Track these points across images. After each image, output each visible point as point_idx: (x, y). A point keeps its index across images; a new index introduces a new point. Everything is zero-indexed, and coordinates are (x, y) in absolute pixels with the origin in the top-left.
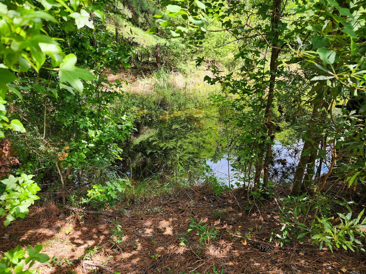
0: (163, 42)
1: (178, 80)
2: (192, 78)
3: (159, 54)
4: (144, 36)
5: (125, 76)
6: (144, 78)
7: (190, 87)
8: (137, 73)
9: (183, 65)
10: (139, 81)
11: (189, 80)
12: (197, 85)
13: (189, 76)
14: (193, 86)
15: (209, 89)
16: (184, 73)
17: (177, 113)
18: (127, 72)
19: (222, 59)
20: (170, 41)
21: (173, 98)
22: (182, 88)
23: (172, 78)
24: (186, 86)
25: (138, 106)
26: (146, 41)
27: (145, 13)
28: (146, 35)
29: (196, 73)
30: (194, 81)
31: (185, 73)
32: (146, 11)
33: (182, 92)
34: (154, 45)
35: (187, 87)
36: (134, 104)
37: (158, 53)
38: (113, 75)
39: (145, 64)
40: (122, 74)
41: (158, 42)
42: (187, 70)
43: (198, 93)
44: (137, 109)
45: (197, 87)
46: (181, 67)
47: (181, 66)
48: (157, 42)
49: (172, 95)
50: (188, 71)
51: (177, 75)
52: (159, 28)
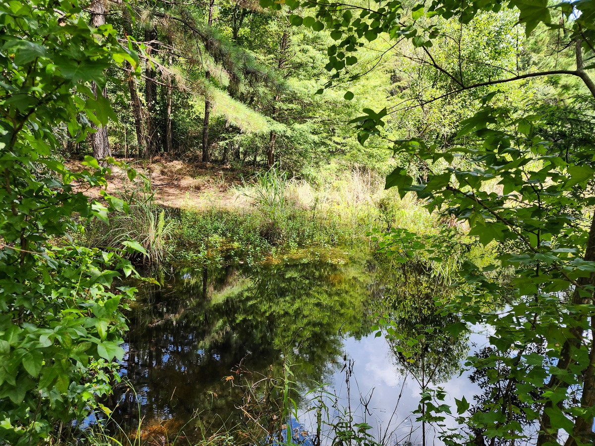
0: (280, 129)
1: (304, 194)
2: (327, 191)
3: (273, 150)
4: (249, 116)
5: (211, 180)
6: (244, 187)
7: (324, 207)
8: (234, 178)
9: (312, 170)
10: (234, 190)
11: (321, 194)
12: (335, 204)
13: (322, 188)
14: (327, 205)
15: (356, 213)
16: (313, 182)
17: (296, 253)
18: (216, 176)
19: (377, 165)
20: (293, 130)
21: (291, 223)
22: (308, 208)
23: (292, 189)
24: (316, 204)
25: (223, 234)
26: (252, 124)
27: (252, 76)
28: (252, 115)
29: (335, 185)
30: (330, 197)
31: (315, 182)
32: (254, 73)
33: (309, 214)
34: (265, 132)
35: (319, 206)
36: (216, 230)
37: (272, 147)
38: (191, 179)
39: (251, 165)
40: (207, 178)
41: (272, 128)
42: (319, 177)
43: (336, 219)
44: (221, 240)
45: (336, 208)
46: (308, 173)
47: (309, 170)
48: (270, 128)
49: (290, 219)
50: (320, 180)
51: (301, 185)
52: (277, 107)
